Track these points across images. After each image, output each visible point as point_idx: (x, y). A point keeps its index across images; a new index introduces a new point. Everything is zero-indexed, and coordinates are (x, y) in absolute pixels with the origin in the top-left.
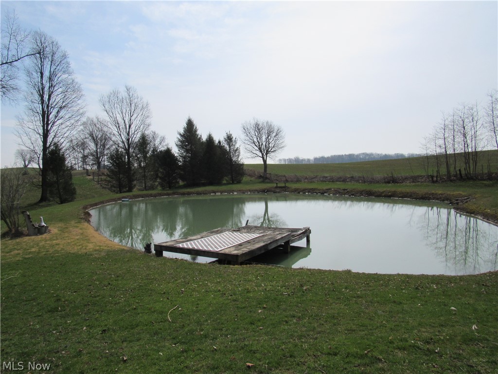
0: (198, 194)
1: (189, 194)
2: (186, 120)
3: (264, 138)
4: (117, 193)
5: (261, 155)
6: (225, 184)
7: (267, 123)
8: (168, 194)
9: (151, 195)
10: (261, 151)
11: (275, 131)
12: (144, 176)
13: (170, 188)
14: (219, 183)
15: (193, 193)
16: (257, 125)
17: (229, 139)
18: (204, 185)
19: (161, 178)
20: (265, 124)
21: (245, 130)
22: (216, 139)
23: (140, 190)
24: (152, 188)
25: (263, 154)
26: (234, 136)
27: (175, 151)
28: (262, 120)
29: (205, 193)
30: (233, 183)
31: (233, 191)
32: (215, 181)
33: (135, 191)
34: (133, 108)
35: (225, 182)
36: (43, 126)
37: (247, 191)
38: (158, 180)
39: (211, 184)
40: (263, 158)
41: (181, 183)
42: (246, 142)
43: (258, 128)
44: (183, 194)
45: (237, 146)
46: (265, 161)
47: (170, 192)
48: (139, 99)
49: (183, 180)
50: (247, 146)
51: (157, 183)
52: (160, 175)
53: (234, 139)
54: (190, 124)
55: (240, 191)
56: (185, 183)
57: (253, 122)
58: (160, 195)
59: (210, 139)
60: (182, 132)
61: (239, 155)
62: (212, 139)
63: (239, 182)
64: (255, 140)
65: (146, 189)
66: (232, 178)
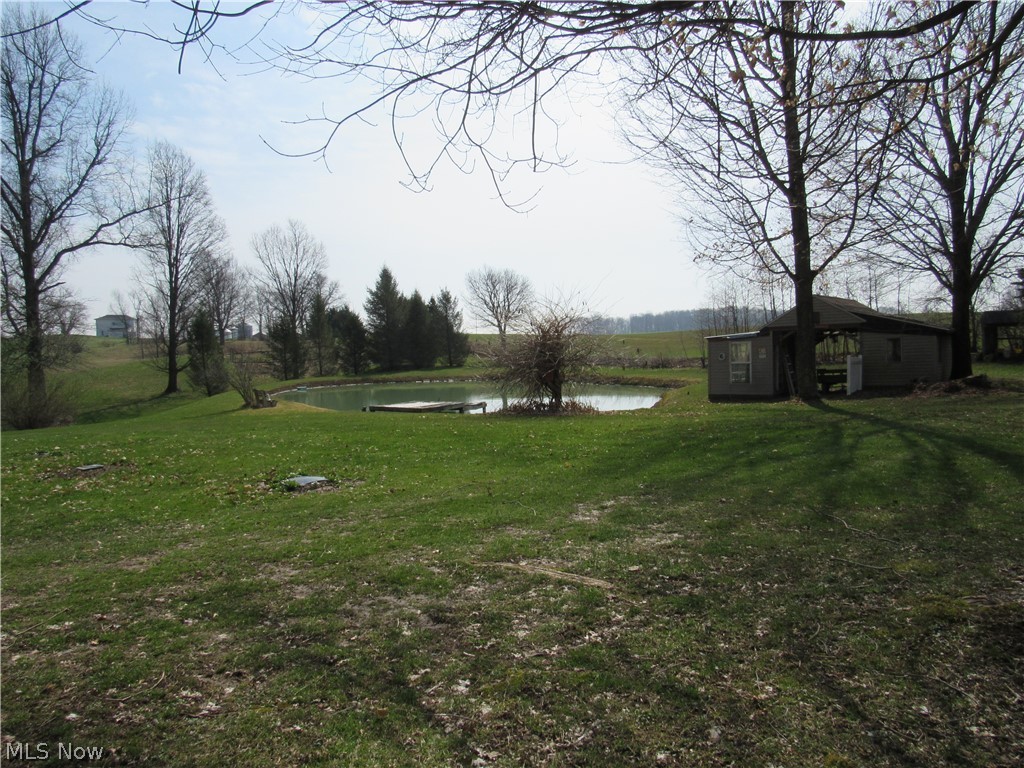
0: (399, 381)
1: (385, 381)
2: (380, 271)
3: (501, 297)
4: (282, 380)
5: (496, 323)
6: (438, 368)
7: (506, 273)
8: (356, 382)
9: (333, 383)
10: (496, 318)
11: (520, 283)
12: (319, 355)
13: (356, 372)
14: (429, 366)
15: (391, 381)
16: (490, 277)
17: (446, 298)
18: (406, 369)
19: (342, 358)
20: (503, 274)
21: (471, 282)
22: (426, 300)
23: (315, 375)
24: (331, 372)
25: (499, 321)
26: (453, 296)
27: (364, 318)
28: (499, 268)
29: (407, 381)
30: (451, 367)
31: (447, 378)
32: (423, 362)
33: (307, 378)
34: (300, 253)
35: (438, 364)
36: (171, 282)
37: (468, 378)
38: (340, 362)
39: (418, 367)
40: (499, 326)
41: (373, 366)
42: (474, 302)
43: (492, 281)
44: (377, 382)
45: (457, 310)
46: (502, 332)
47: (359, 378)
48: (310, 239)
49: (375, 361)
50: (475, 309)
51: (337, 367)
52: (341, 354)
53: (452, 300)
54: (386, 276)
55: (457, 377)
56: (379, 365)
57: (484, 273)
58: (346, 382)
59: (417, 299)
60: (374, 289)
61: (460, 325)
62: (420, 298)
63: (460, 365)
64: (488, 299)
65: (320, 374)
66: (450, 358)
